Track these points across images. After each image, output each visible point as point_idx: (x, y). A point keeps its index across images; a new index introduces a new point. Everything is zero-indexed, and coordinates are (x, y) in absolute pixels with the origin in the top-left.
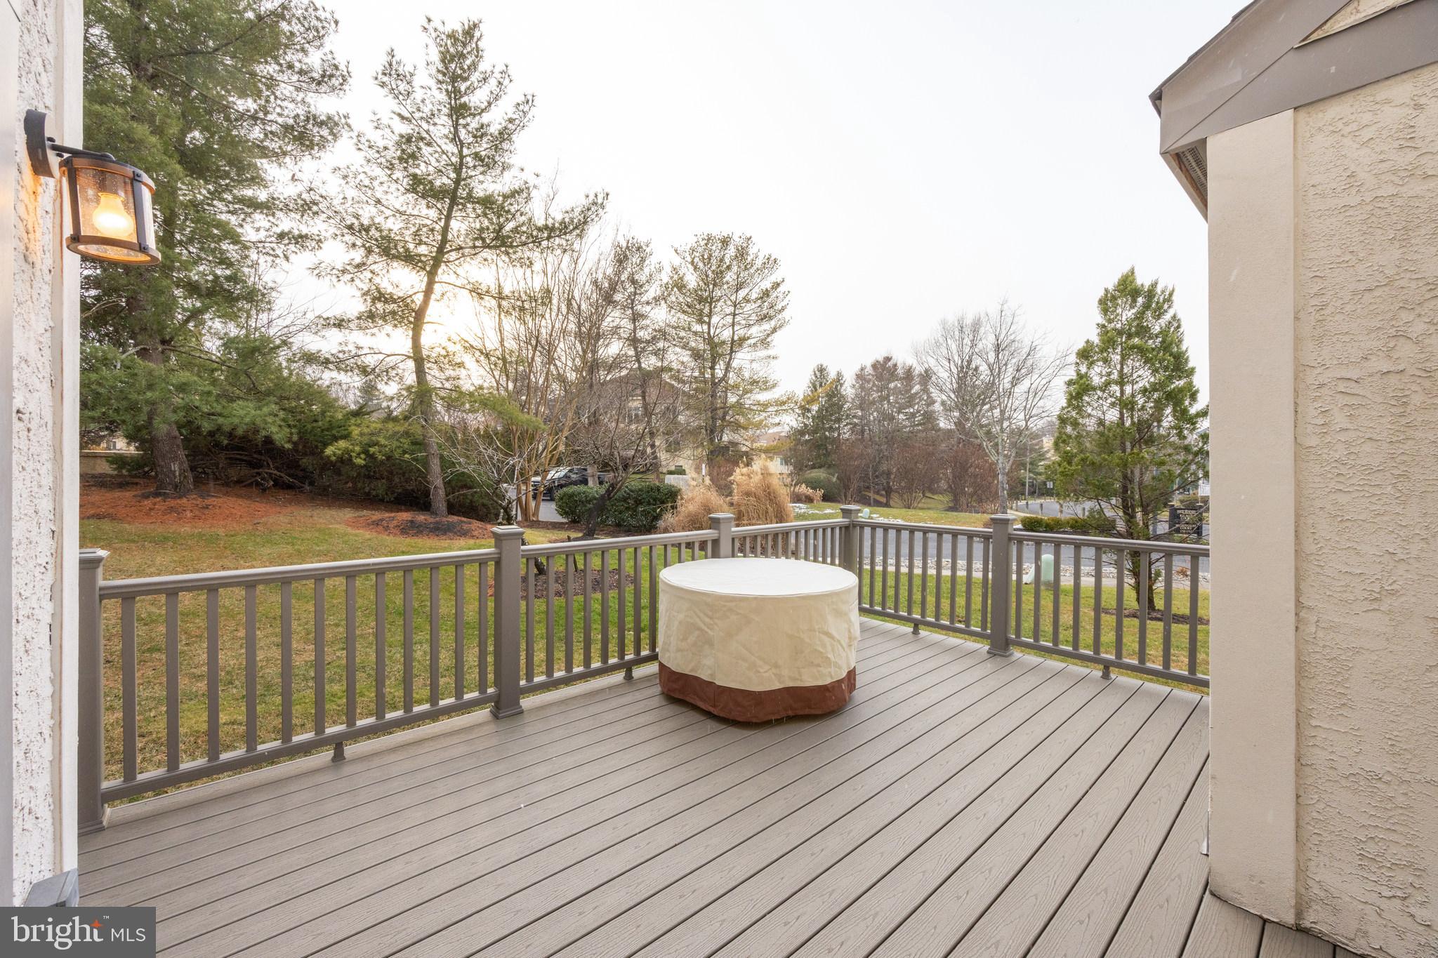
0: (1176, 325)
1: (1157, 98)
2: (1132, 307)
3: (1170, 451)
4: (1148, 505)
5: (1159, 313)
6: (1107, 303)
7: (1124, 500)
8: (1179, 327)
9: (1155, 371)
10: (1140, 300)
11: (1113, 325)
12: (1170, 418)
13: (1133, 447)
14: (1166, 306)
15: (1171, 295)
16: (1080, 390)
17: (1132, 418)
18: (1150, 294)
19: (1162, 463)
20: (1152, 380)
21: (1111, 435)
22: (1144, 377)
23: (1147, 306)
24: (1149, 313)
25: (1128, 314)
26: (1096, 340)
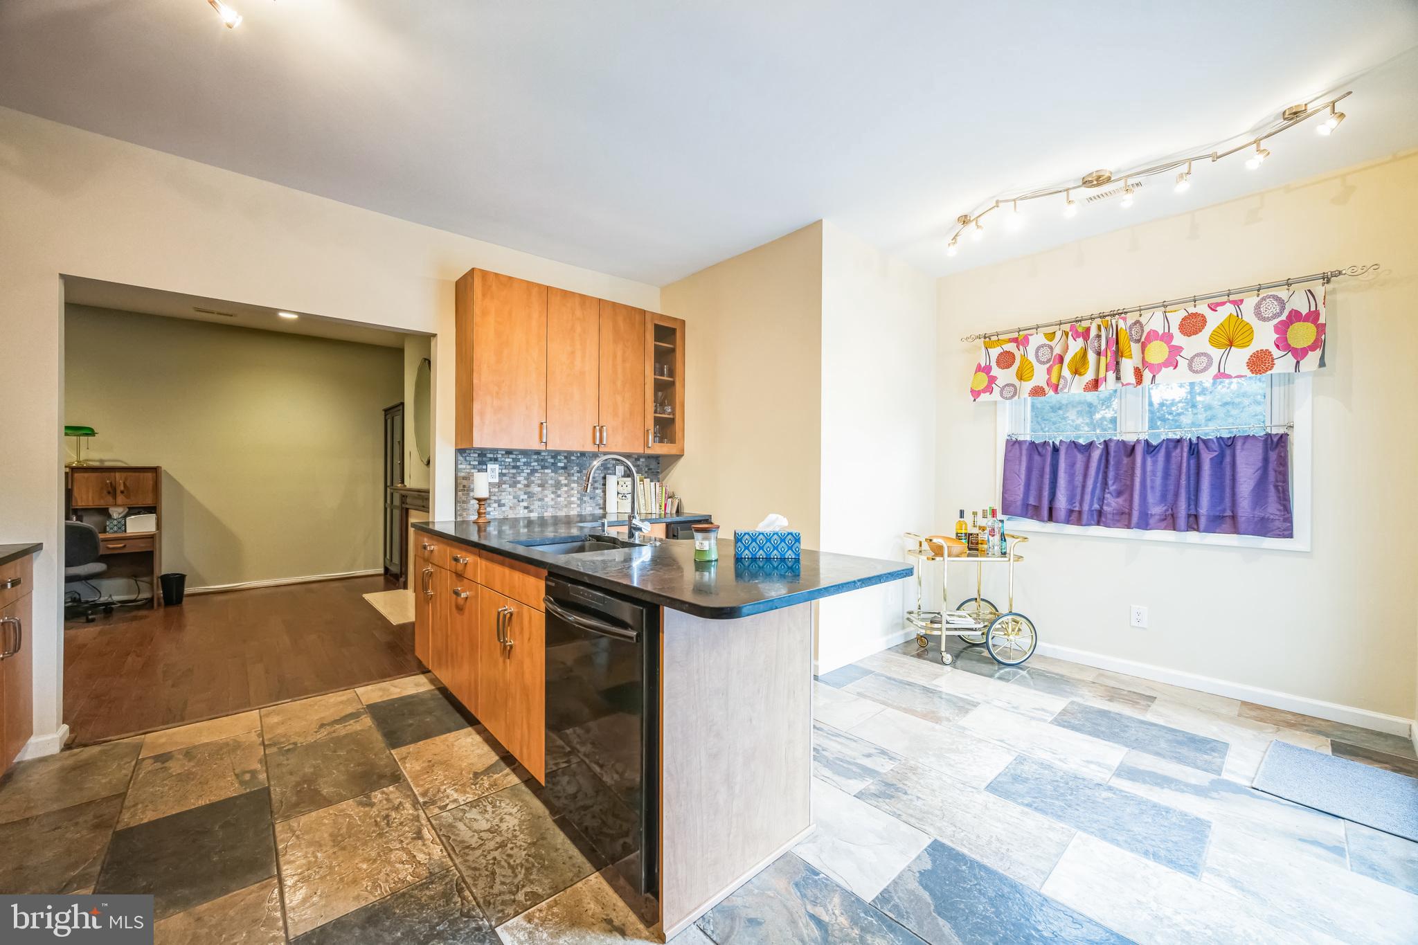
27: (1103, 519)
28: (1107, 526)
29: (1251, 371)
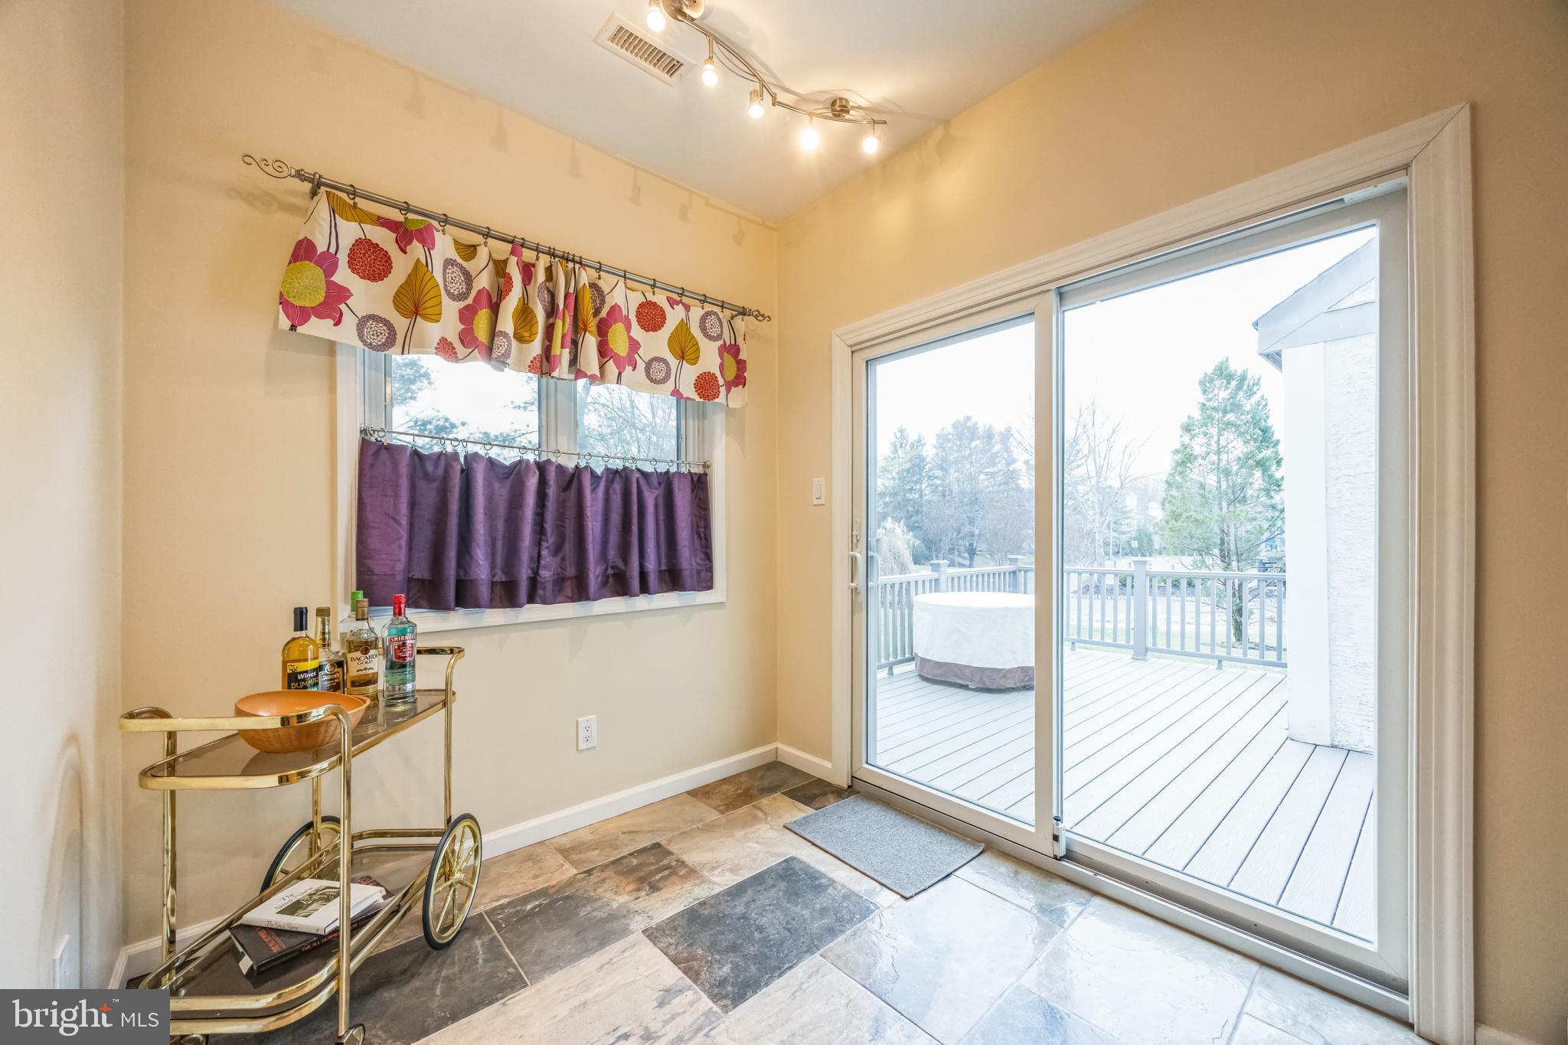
0: (1264, 403)
1: (1256, 324)
2: (1227, 388)
3: (1260, 509)
4: (1242, 554)
5: (1250, 393)
6: (1206, 384)
7: (1221, 550)
8: (1266, 405)
9: (1246, 442)
10: (1234, 383)
11: (1210, 403)
12: (1260, 482)
13: (1229, 505)
14: (1255, 389)
15: (1259, 380)
16: (1185, 459)
17: (1227, 482)
18: (1243, 379)
19: (1254, 519)
20: (1245, 450)
21: (1211, 496)
22: (1238, 448)
23: (1239, 388)
24: (1241, 394)
25: (1224, 394)
26: (1197, 415)
27: (540, 592)
28: (545, 602)
29: (699, 394)
